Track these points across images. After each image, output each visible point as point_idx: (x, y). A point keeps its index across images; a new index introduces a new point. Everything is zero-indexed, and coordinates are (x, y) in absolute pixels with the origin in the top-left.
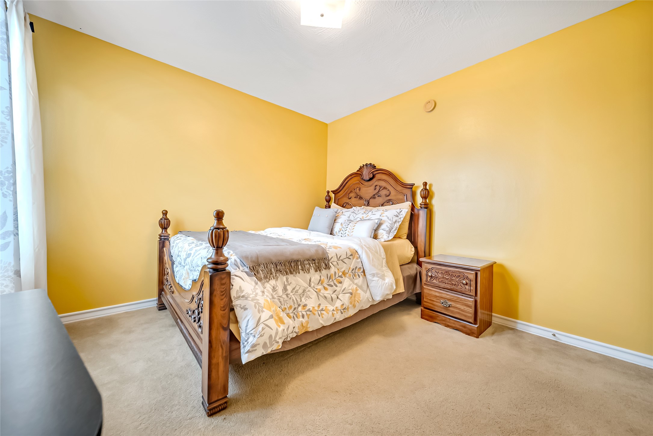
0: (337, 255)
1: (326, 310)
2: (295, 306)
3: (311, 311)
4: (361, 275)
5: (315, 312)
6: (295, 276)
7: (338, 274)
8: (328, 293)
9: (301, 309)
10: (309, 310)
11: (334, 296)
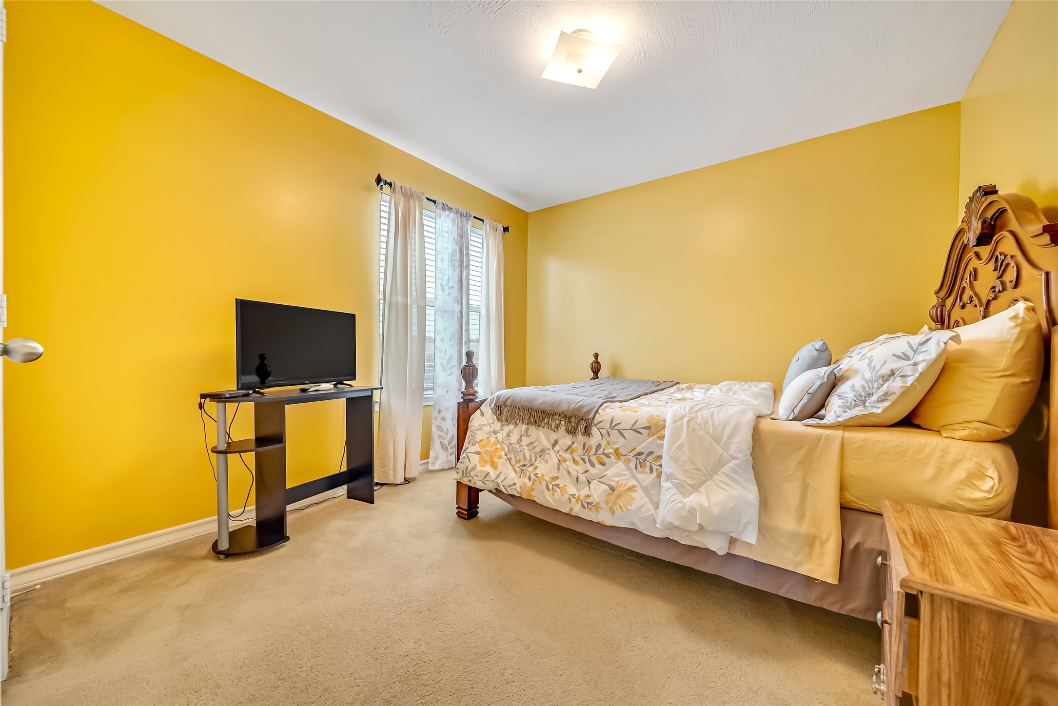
0: (612, 419)
1: (563, 490)
2: (525, 462)
3: (537, 477)
4: (657, 469)
5: (542, 482)
6: (538, 430)
7: (604, 450)
8: (577, 470)
9: (531, 470)
10: (536, 475)
11: (582, 478)
